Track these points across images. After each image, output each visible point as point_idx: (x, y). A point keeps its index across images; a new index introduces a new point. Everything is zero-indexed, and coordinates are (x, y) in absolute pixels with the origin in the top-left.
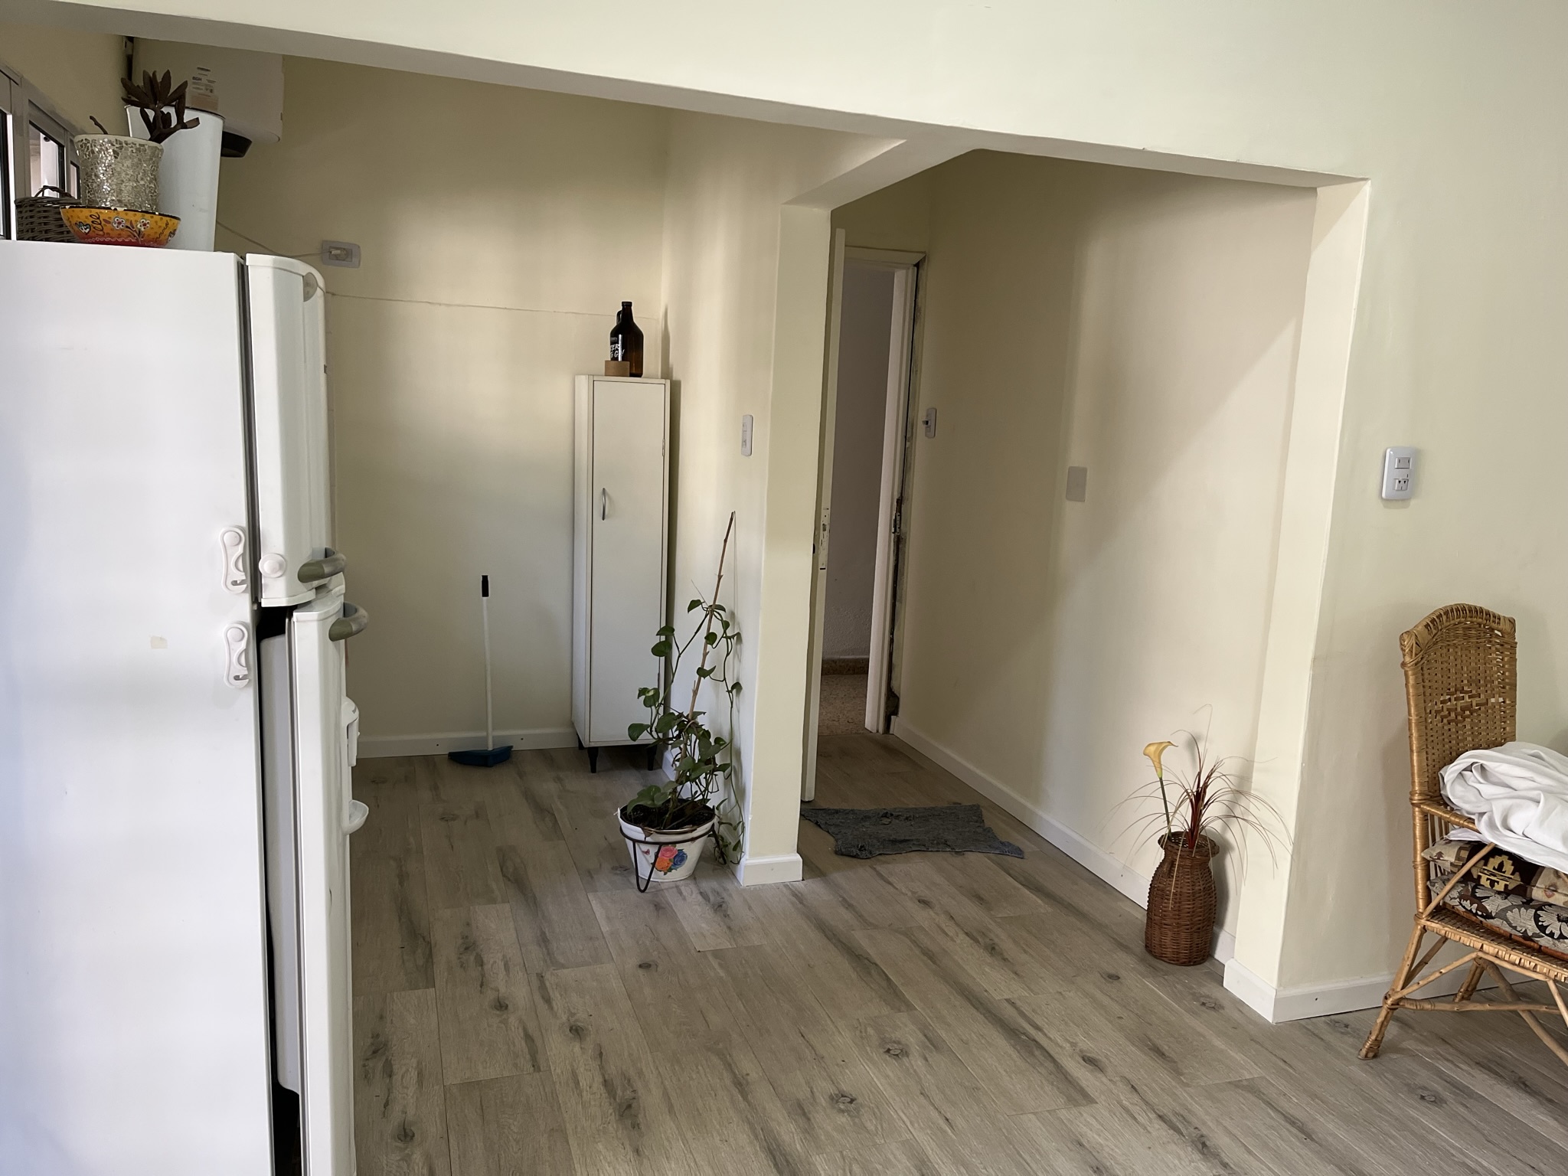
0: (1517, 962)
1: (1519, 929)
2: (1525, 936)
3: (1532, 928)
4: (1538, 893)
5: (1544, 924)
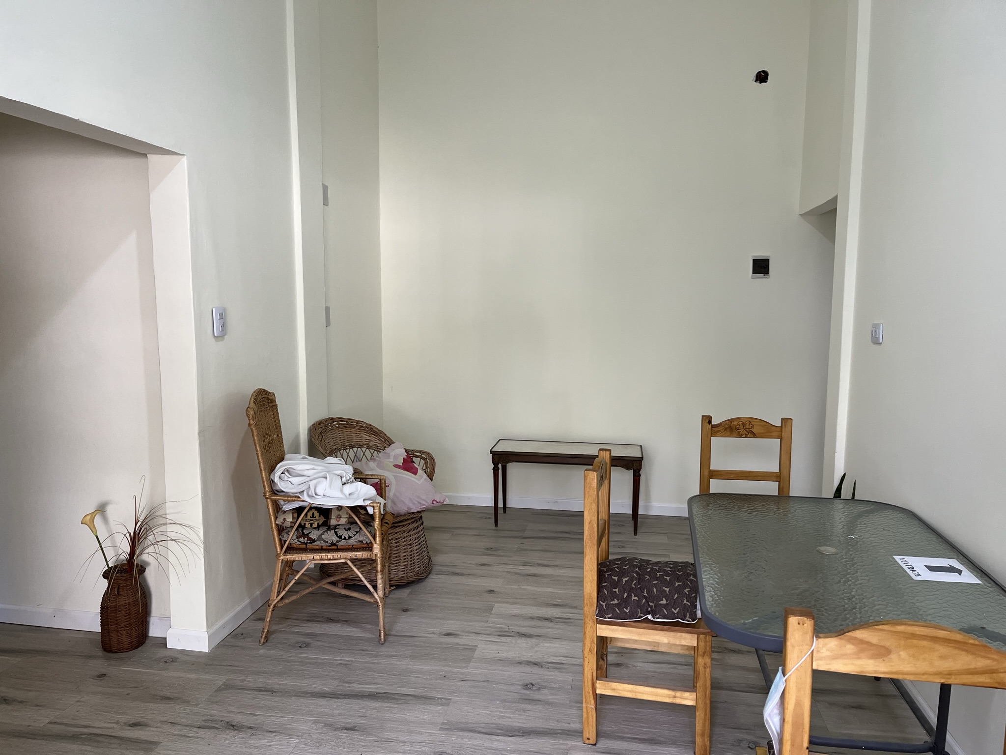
0: (332, 558)
1: (329, 542)
2: (333, 544)
3: (335, 539)
4: (333, 522)
5: (341, 535)
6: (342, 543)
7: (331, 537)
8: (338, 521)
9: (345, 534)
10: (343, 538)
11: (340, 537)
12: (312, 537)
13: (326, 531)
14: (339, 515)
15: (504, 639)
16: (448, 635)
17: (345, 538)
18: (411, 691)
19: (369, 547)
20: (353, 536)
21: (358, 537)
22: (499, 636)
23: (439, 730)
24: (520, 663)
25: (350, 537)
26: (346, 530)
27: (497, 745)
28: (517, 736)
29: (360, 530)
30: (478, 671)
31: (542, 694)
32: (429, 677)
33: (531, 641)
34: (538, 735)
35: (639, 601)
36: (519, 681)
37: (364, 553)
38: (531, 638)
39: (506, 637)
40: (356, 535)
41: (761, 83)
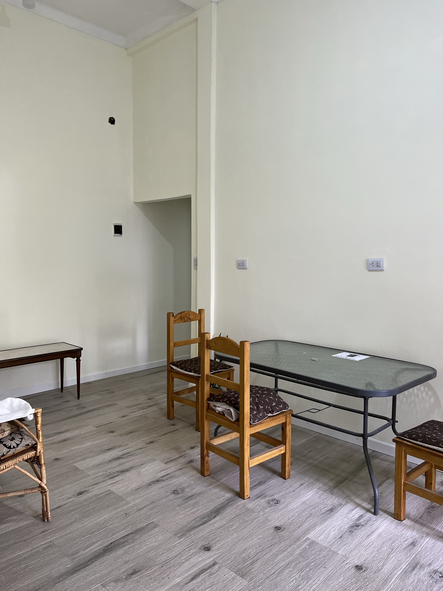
0: (4, 468)
2: (3, 455)
3: (5, 451)
5: (9, 445)
6: (12, 451)
7: (1, 450)
8: (3, 435)
9: (13, 444)
10: (12, 448)
11: (10, 448)
15: (117, 479)
16: (80, 494)
17: (14, 447)
18: (124, 533)
19: (34, 447)
21: (24, 443)
22: (111, 478)
23: (180, 539)
24: (150, 485)
26: (12, 440)
27: (217, 525)
28: (216, 516)
29: (22, 437)
30: (138, 501)
31: (189, 492)
32: (119, 520)
33: (133, 472)
34: (223, 509)
35: (264, 408)
36: (167, 492)
37: (29, 454)
38: (129, 471)
39: (117, 477)
40: (22, 441)
41: (112, 124)
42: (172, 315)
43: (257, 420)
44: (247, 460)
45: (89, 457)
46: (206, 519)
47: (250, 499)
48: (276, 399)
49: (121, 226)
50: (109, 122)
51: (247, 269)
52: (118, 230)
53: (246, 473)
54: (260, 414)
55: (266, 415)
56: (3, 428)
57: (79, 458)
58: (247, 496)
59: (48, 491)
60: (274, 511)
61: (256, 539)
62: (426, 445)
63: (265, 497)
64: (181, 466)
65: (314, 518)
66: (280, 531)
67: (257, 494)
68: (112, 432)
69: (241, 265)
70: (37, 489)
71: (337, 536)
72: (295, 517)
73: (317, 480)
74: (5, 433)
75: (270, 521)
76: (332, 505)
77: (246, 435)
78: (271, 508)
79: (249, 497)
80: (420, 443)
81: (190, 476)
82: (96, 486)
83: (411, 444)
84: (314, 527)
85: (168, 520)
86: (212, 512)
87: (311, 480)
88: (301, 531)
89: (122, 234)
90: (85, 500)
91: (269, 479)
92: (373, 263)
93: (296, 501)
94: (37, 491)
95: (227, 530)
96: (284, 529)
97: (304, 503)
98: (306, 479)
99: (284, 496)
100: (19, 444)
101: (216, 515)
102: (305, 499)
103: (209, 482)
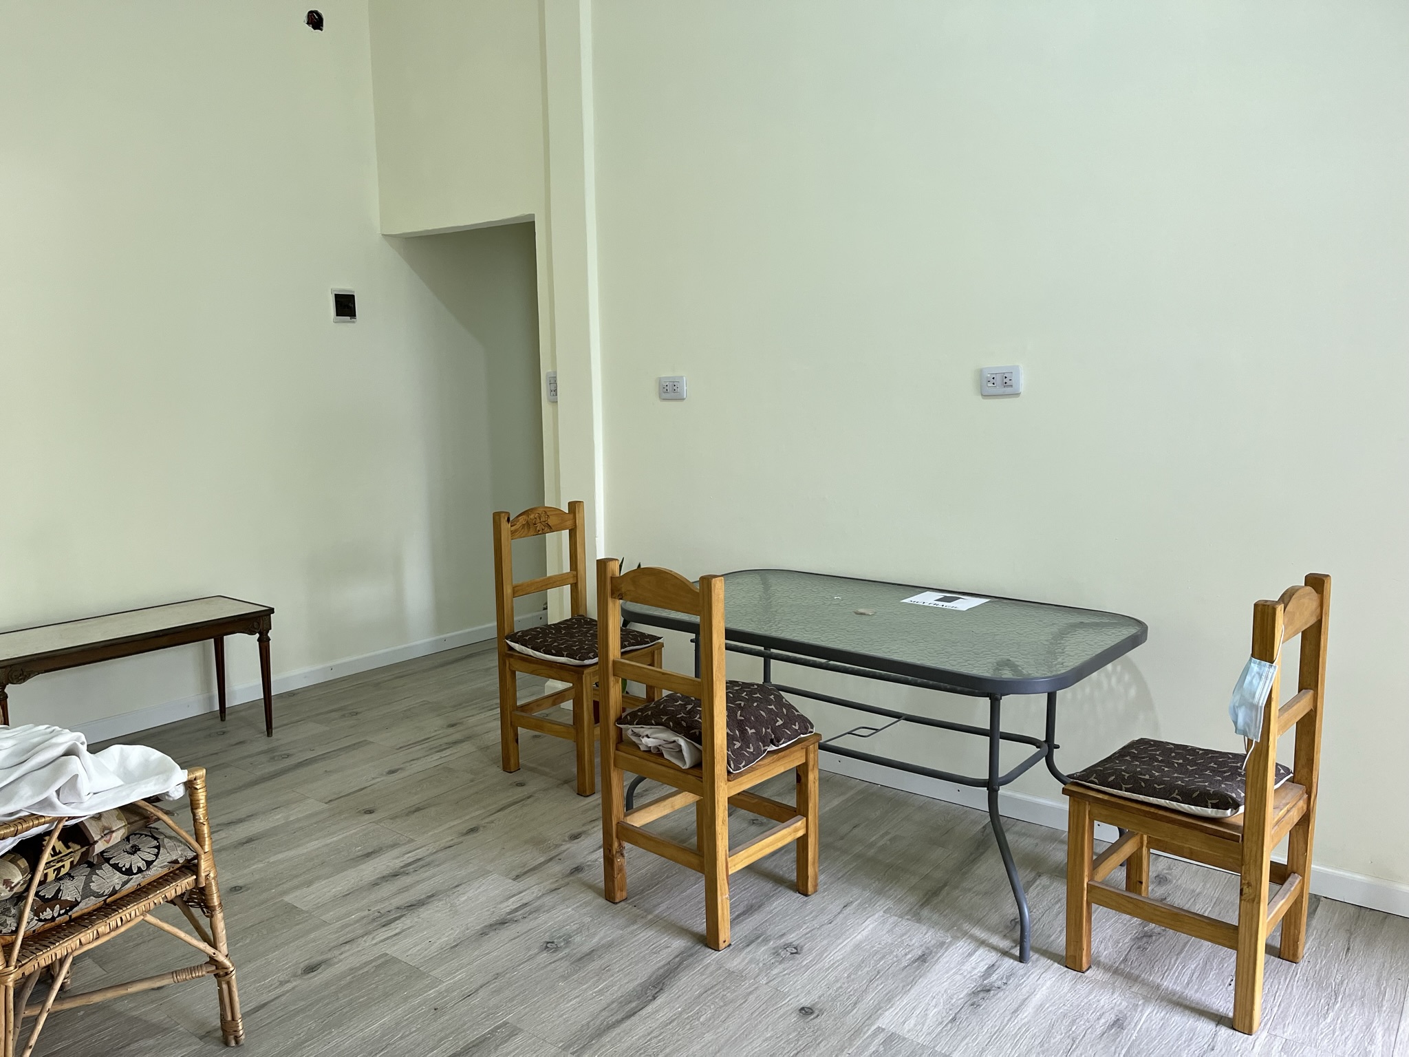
0: (119, 924)
1: (106, 892)
2: (115, 894)
4: (99, 847)
5: (127, 866)
6: (136, 880)
7: (108, 880)
8: (108, 842)
9: (137, 862)
10: (135, 872)
11: (129, 872)
12: (69, 899)
13: (93, 873)
14: (105, 828)
15: (398, 926)
16: (311, 969)
19: (191, 867)
20: (153, 858)
21: (166, 857)
22: (384, 926)
24: (484, 934)
25: (149, 864)
26: (133, 853)
27: (662, 1016)
28: (658, 994)
29: (158, 842)
30: (460, 974)
31: (583, 943)
32: (419, 1026)
33: (437, 907)
34: (671, 978)
35: (758, 733)
36: (529, 949)
37: (179, 884)
38: (428, 903)
39: (397, 922)
40: (158, 853)
41: (315, 29)
42: (506, 519)
43: (743, 764)
44: (724, 857)
45: (318, 878)
46: (634, 1005)
47: (731, 947)
48: (784, 710)
49: (353, 296)
50: (308, 23)
51: (684, 399)
52: (345, 305)
53: (721, 890)
54: (749, 748)
55: (763, 749)
56: (105, 824)
57: (296, 882)
58: (724, 942)
59: (234, 972)
60: (793, 971)
61: (760, 1041)
62: (1142, 798)
63: (766, 941)
64: (552, 883)
65: (887, 979)
66: (812, 1017)
67: (746, 936)
68: (370, 812)
69: (670, 391)
70: (204, 969)
71: (945, 1019)
72: (842, 981)
73: (880, 892)
74: (114, 834)
75: (785, 995)
76: (923, 948)
77: (720, 799)
78: (782, 966)
79: (730, 945)
80: (1127, 793)
81: (581, 905)
82: (347, 947)
83: (1106, 797)
84: (889, 1000)
85: (543, 1015)
86: (644, 988)
87: (867, 894)
88: (860, 1012)
89: (355, 315)
90: (327, 984)
91: (768, 897)
92: (994, 378)
93: (840, 944)
94: (204, 973)
95: (688, 1027)
96: (821, 1012)
97: (857, 946)
98: (856, 891)
99: (809, 935)
100: (153, 861)
101: (656, 994)
102: (858, 937)
103: (627, 916)
